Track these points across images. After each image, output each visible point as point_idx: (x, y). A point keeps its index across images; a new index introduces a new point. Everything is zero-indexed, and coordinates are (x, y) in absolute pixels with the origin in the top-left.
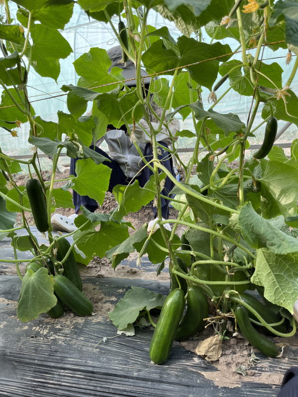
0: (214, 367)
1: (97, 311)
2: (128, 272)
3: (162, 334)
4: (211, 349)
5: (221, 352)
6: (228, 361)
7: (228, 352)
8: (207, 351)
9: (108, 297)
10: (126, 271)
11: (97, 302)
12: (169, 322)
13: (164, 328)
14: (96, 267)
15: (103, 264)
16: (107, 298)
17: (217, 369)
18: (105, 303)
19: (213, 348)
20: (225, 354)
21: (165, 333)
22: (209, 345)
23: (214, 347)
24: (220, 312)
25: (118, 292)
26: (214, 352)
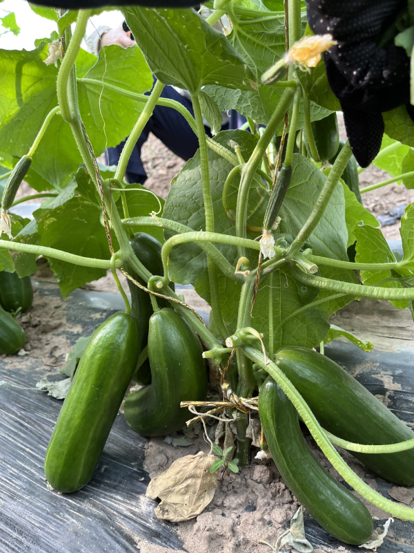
0: (177, 536)
1: (36, 348)
3: (69, 422)
4: (181, 487)
5: (207, 500)
6: (219, 530)
7: (232, 501)
8: (168, 492)
9: (71, 326)
11: (45, 332)
12: (85, 395)
13: (75, 409)
16: (68, 327)
17: (182, 543)
18: (59, 335)
19: (184, 485)
20: (222, 506)
21: (76, 422)
22: (178, 476)
23: (189, 481)
24: (229, 392)
25: (91, 318)
26: (187, 497)
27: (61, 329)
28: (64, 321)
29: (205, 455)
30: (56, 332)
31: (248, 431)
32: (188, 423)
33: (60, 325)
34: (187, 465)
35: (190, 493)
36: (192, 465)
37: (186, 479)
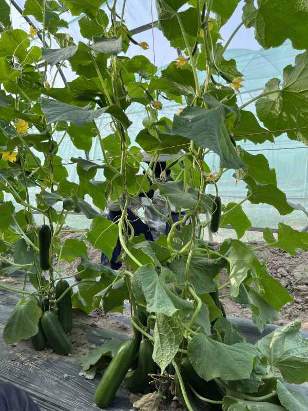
1: (75, 353)
4: (147, 404)
8: (142, 406)
9: (90, 344)
10: (118, 326)
11: (78, 346)
15: (102, 316)
18: (85, 348)
22: (146, 401)
25: (100, 341)
26: (149, 408)
27: (85, 346)
28: (86, 342)
29: (157, 393)
30: (82, 346)
31: (170, 388)
32: (150, 383)
33: (85, 343)
34: (150, 396)
35: (150, 406)
36: (152, 396)
37: (149, 401)
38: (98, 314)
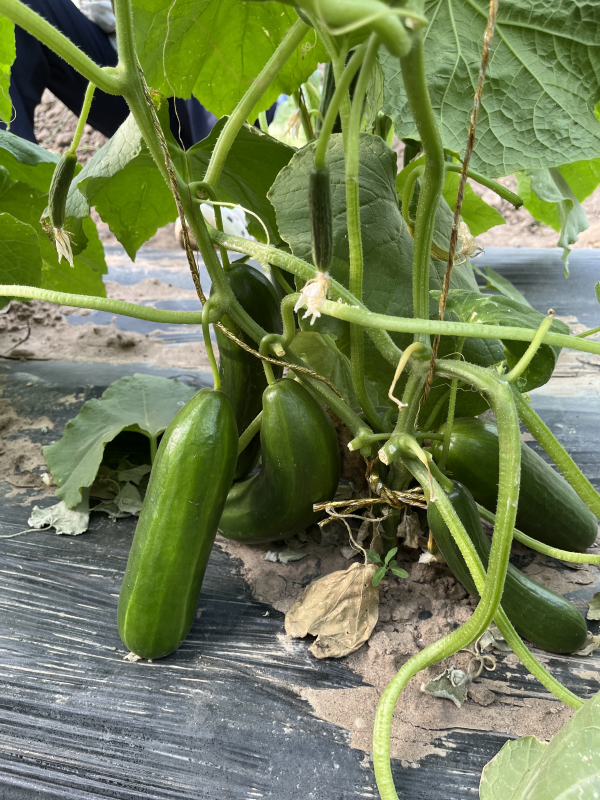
0: (351, 671)
2: (110, 344)
4: (335, 613)
5: (373, 621)
7: (403, 612)
8: (319, 623)
10: (104, 340)
12: (180, 516)
13: (165, 540)
14: (15, 329)
15: (38, 322)
16: (25, 424)
17: (360, 677)
19: (340, 609)
20: (392, 621)
21: (172, 556)
23: (345, 604)
24: (380, 485)
25: (62, 404)
27: (14, 429)
28: (12, 414)
31: (400, 528)
34: (337, 584)
36: (346, 583)
38: (23, 318)
